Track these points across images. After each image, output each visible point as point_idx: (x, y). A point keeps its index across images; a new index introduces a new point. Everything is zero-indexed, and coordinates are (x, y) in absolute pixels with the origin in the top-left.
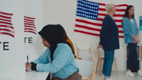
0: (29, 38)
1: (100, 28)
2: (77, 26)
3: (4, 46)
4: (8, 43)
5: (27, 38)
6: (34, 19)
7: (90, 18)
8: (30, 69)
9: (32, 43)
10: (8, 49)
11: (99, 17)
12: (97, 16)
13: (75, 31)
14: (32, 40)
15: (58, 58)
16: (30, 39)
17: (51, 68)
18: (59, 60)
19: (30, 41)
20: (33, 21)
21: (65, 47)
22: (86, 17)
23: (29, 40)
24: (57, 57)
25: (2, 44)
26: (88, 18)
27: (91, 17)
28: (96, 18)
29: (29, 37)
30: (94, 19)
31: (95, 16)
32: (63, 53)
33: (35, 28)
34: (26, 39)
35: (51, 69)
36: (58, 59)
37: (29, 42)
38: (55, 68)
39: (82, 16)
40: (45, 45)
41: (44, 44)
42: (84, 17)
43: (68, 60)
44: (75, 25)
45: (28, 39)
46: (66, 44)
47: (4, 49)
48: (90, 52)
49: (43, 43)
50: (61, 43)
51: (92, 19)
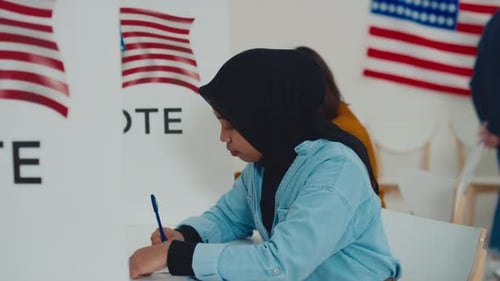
0: (167, 111)
1: (468, 62)
2: (373, 53)
3: (18, 162)
4: (36, 144)
5: (156, 110)
6: (191, 20)
7: (427, 23)
8: (163, 267)
9: (180, 132)
10: (37, 181)
11: (465, 17)
12: (454, 15)
13: (368, 73)
14: (179, 121)
15: (298, 216)
16: (172, 115)
17: (269, 269)
18: (306, 227)
19: (172, 126)
20: (186, 32)
21: (336, 159)
22: (410, 19)
23: (167, 121)
24: (296, 208)
25: (8, 149)
26: (419, 21)
27: (433, 18)
28: (450, 22)
29: (167, 107)
30: (445, 26)
31: (446, 14)
32: (328, 188)
33: (193, 63)
34: (151, 115)
35: (266, 272)
36: (300, 220)
37: (167, 131)
38: (286, 266)
39: (395, 15)
40: (235, 153)
41: (228, 147)
42: (403, 17)
43: (350, 224)
44: (365, 51)
45: (161, 113)
46: (338, 144)
47: (18, 179)
48: (425, 165)
49: (223, 139)
50: (313, 139)
51: (436, 25)
